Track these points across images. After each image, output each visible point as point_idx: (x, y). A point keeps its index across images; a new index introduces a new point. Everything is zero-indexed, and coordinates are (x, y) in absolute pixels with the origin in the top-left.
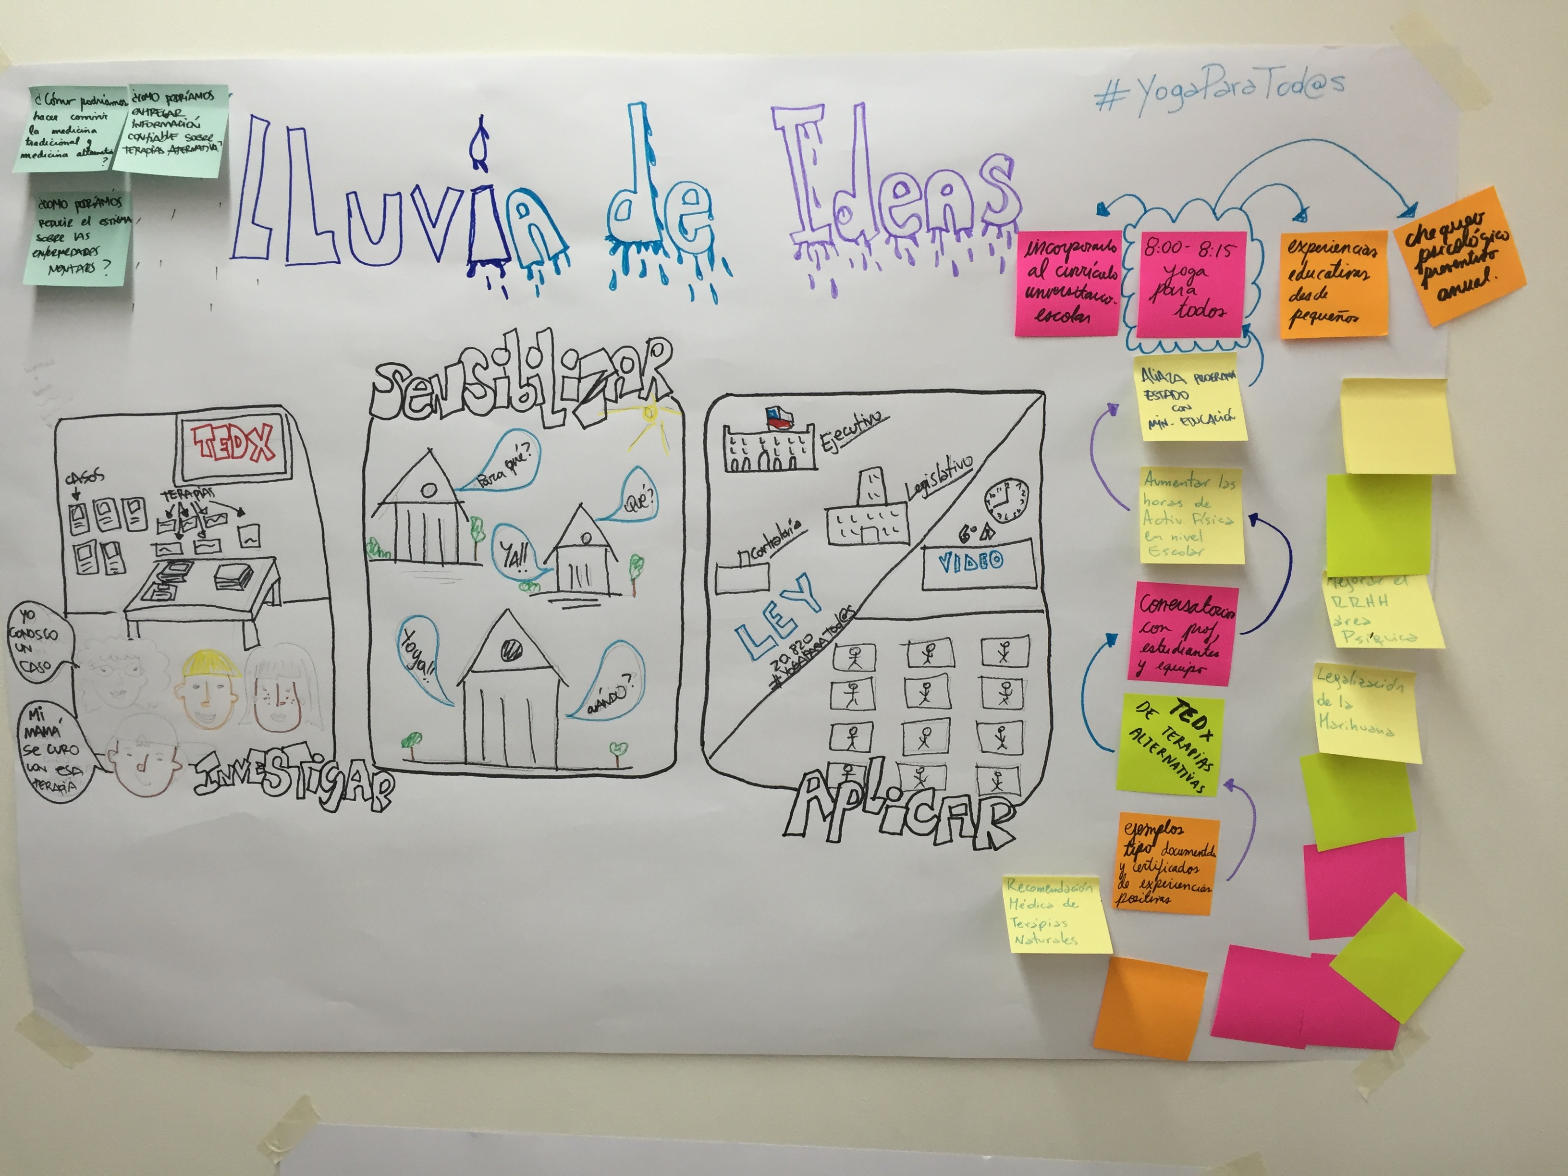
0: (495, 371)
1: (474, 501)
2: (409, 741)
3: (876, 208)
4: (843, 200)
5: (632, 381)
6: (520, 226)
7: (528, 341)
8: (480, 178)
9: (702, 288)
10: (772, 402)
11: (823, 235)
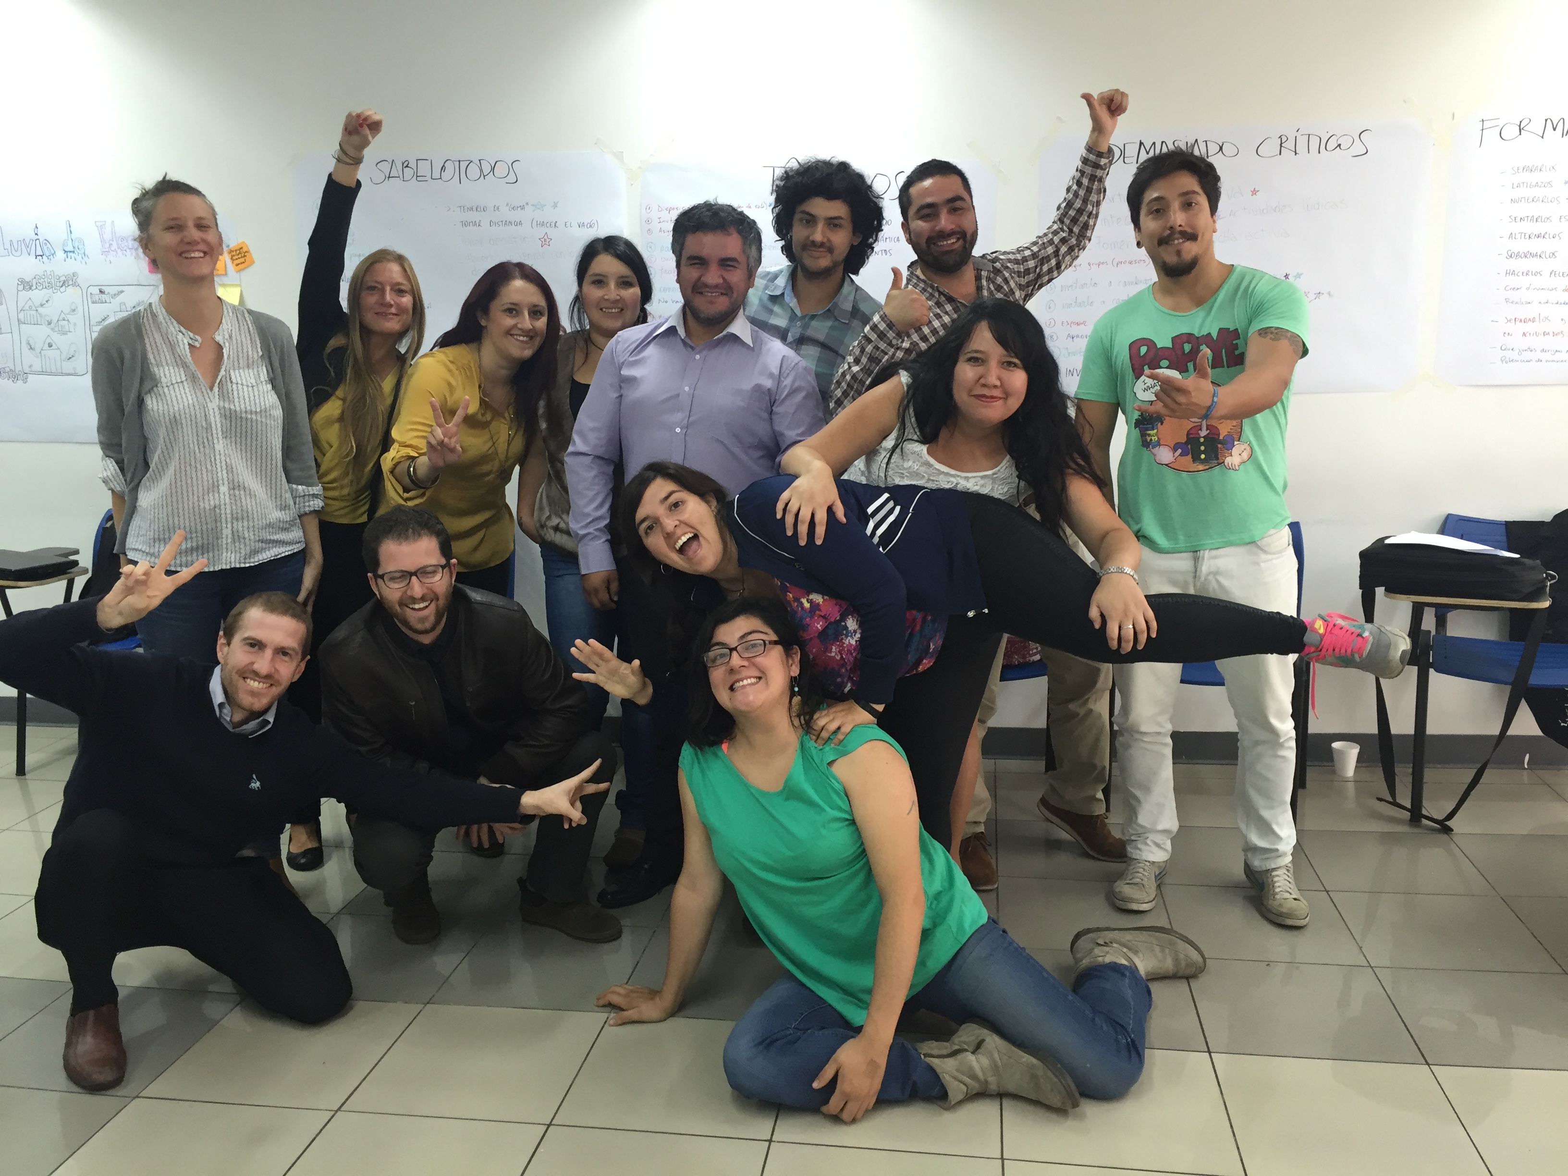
0: (42, 280)
1: (40, 310)
2: (30, 366)
3: (118, 244)
4: (111, 242)
5: (71, 283)
6: (45, 248)
7: (49, 273)
8: (36, 237)
9: (83, 262)
10: (100, 287)
11: (107, 250)
